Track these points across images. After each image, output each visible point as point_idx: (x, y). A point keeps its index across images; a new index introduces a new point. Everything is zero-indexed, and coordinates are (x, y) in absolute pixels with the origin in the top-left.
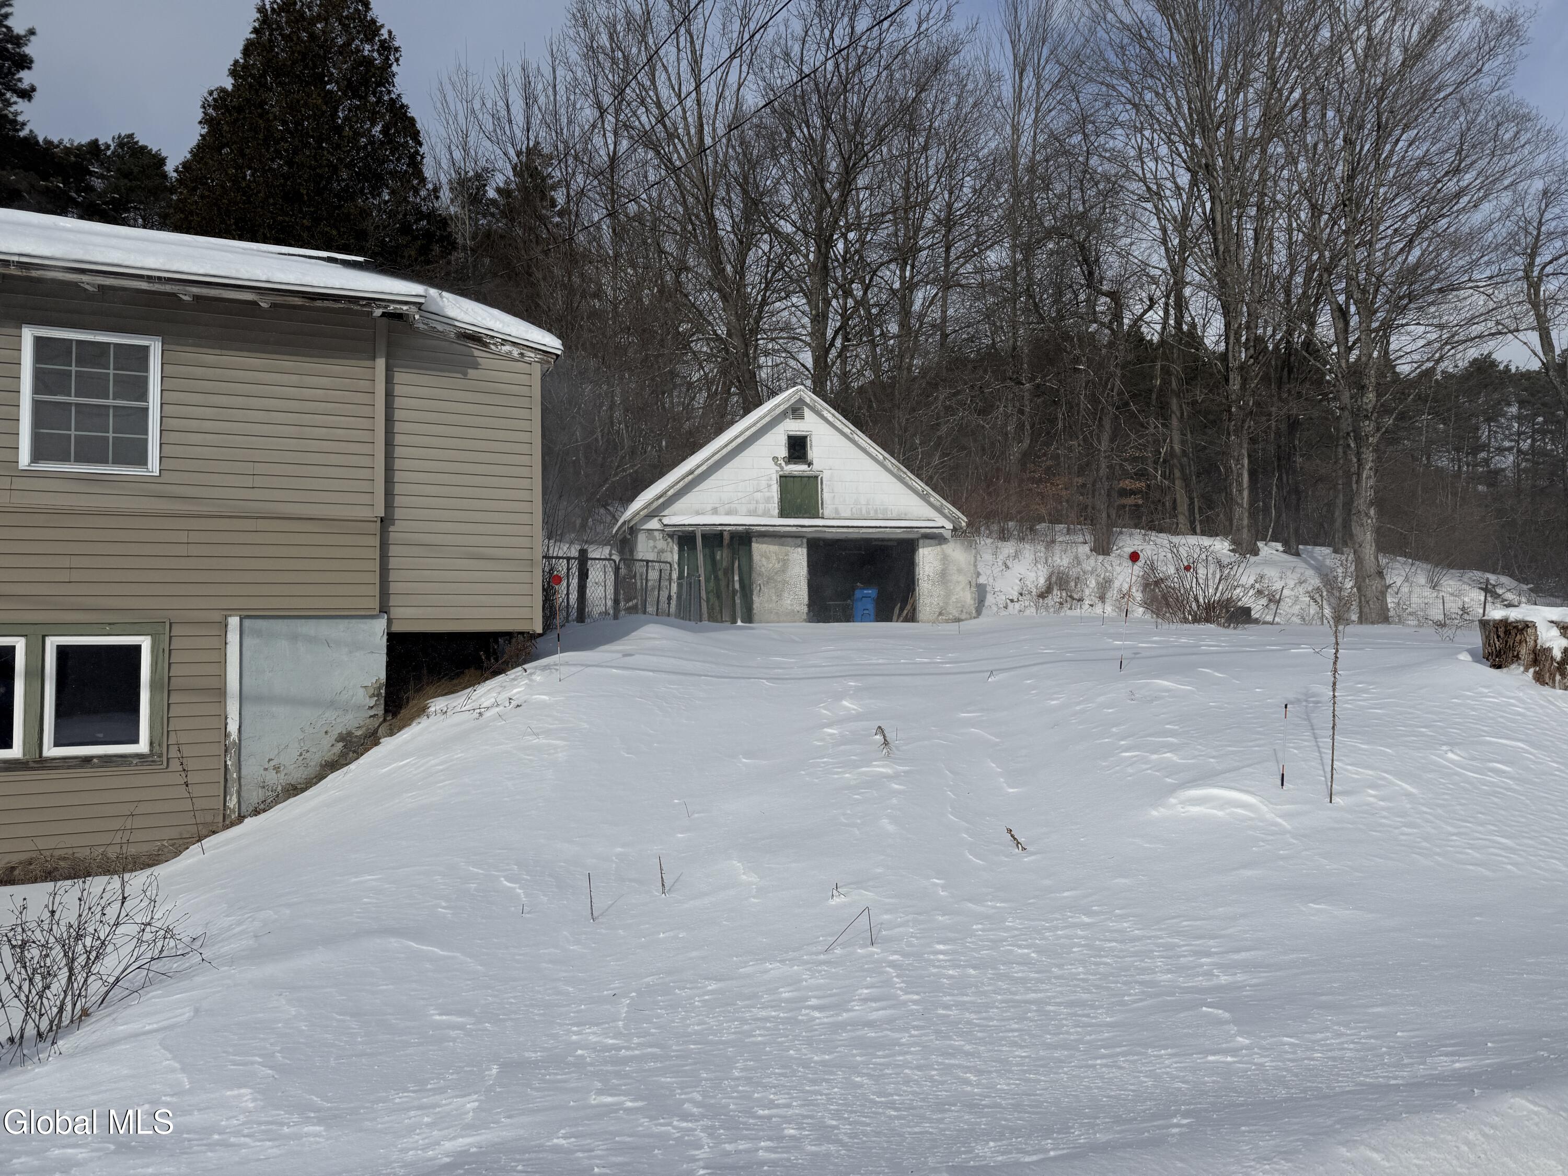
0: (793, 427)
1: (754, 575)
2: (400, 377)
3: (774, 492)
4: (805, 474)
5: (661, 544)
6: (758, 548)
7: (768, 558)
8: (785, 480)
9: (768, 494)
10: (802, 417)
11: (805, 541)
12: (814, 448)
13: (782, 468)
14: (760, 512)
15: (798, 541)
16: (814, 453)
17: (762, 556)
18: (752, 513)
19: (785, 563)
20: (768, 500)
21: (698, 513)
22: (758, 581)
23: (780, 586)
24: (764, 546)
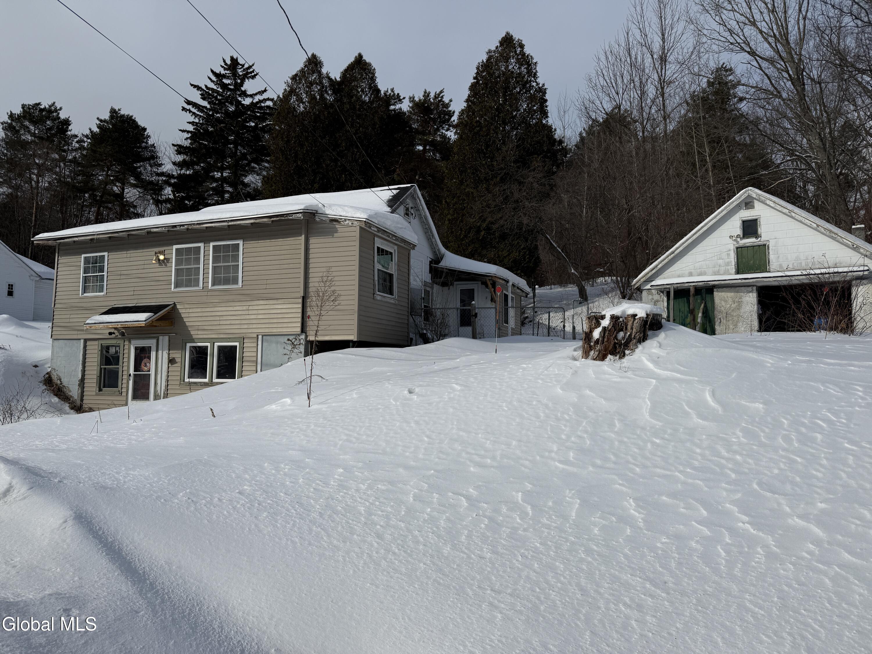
0: (746, 214)
1: (716, 312)
2: (312, 241)
3: (732, 258)
4: (755, 244)
5: (656, 297)
6: (718, 295)
7: (726, 301)
8: (740, 251)
9: (727, 260)
10: (753, 207)
11: (755, 288)
12: (762, 227)
13: (738, 242)
14: (722, 272)
15: (750, 289)
16: (763, 229)
17: (721, 300)
18: (715, 274)
19: (740, 304)
20: (728, 264)
21: (679, 276)
22: (718, 316)
23: (735, 318)
24: (723, 293)
